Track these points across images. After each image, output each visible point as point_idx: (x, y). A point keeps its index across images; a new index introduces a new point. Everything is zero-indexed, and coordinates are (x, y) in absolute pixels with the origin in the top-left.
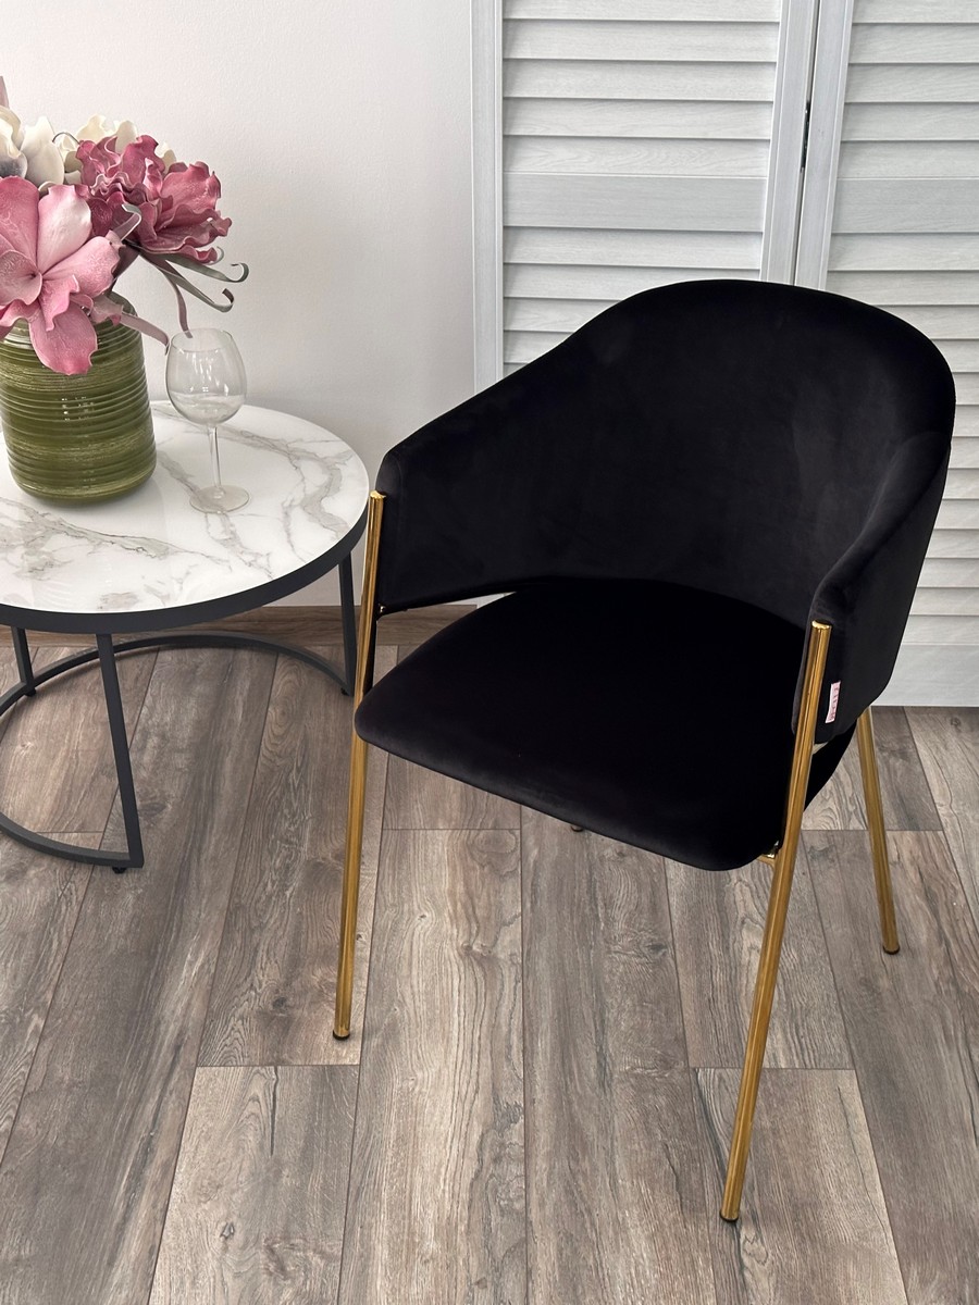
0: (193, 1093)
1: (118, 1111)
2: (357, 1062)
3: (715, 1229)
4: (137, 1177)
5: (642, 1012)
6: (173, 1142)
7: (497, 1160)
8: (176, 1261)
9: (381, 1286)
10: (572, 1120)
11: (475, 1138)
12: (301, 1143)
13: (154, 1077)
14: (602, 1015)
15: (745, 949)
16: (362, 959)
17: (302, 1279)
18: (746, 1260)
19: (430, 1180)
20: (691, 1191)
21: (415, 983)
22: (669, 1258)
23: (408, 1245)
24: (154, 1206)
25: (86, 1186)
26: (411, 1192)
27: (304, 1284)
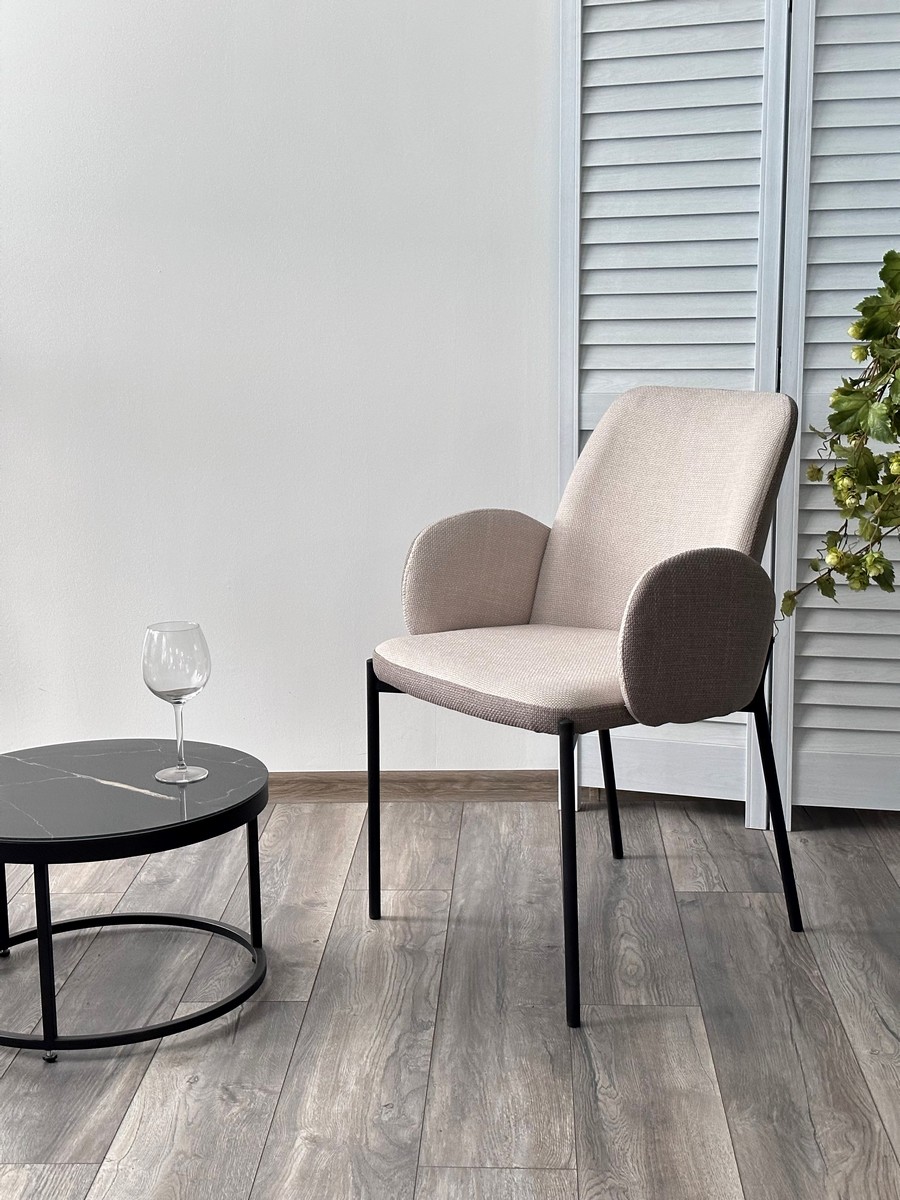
2: (307, 1000)
3: (578, 1081)
7: (408, 1048)
9: (309, 1106)
12: (256, 1038)
13: (146, 1008)
14: (503, 979)
15: (622, 947)
16: (318, 952)
17: (248, 1103)
18: (600, 1096)
19: (356, 1056)
20: (562, 1063)
21: (358, 963)
22: (539, 1095)
23: (334, 1087)
24: (138, 1068)
26: (340, 1061)
27: (249, 1105)
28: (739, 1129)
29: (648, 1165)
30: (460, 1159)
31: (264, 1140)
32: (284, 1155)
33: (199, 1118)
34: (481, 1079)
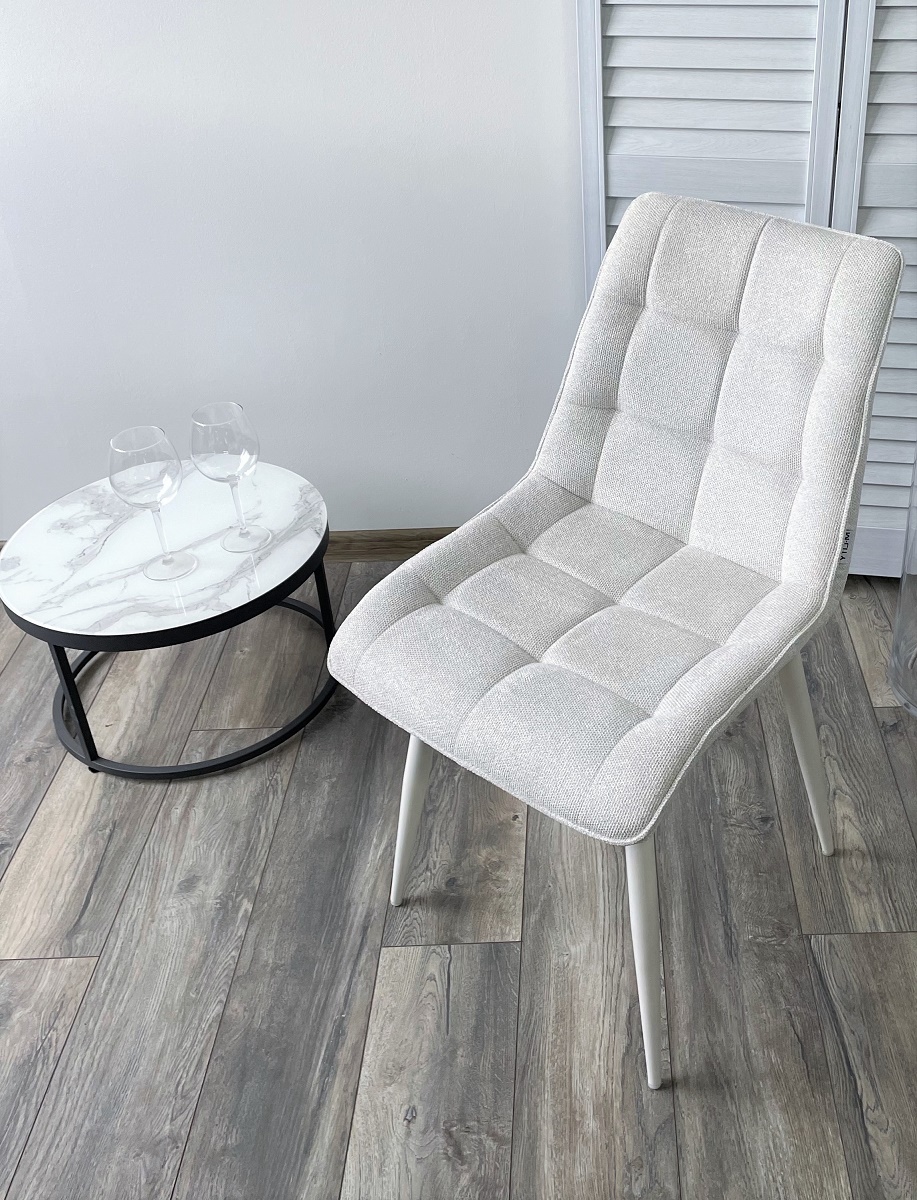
0: (379, 974)
1: (315, 991)
2: (519, 938)
3: (839, 1096)
4: (330, 1060)
5: (759, 882)
6: (362, 1021)
8: (365, 1147)
9: (548, 1170)
11: (624, 1013)
12: (473, 1022)
13: (345, 960)
14: (724, 886)
16: (519, 839)
17: (477, 1163)
18: (869, 1127)
19: (586, 1055)
20: (815, 1058)
21: (564, 860)
23: (570, 1125)
24: (346, 1090)
25: (286, 1071)
26: (571, 1069)
27: (480, 1168)
34: (733, 1098)
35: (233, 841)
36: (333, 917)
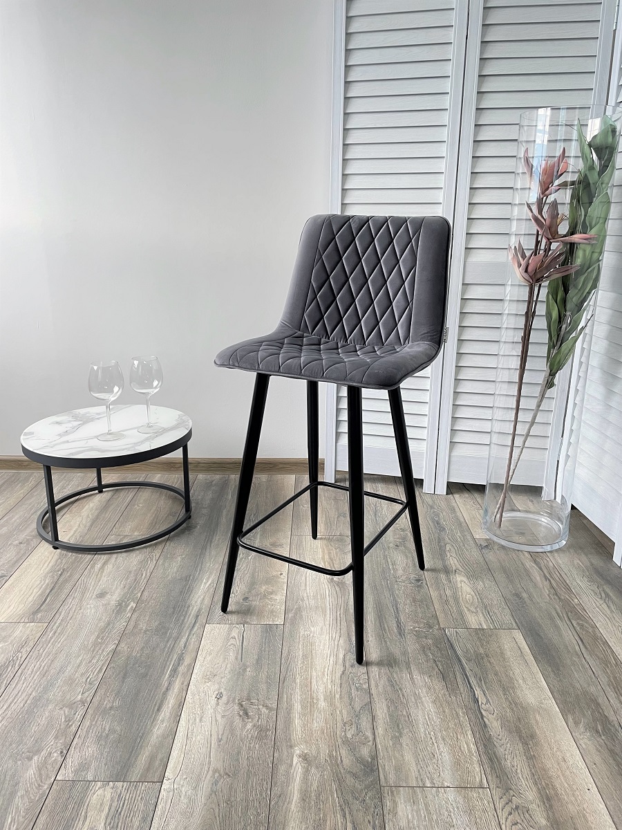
0: (204, 635)
1: (168, 641)
2: (283, 622)
3: (465, 698)
4: (175, 671)
5: (415, 605)
6: (194, 655)
7: (352, 666)
8: (192, 709)
9: (298, 723)
10: (388, 649)
11: (341, 656)
12: (256, 657)
13: (185, 628)
14: (396, 606)
16: (284, 583)
17: (257, 719)
18: (482, 711)
19: (320, 674)
20: (451, 681)
21: (308, 591)
22: (444, 712)
23: (310, 704)
24: (182, 684)
25: (149, 674)
26: (311, 680)
27: (258, 721)
28: (581, 742)
29: (536, 784)
30: (407, 778)
31: (272, 758)
32: (288, 772)
33: (225, 735)
34: (403, 695)
35: (127, 579)
36: (179, 612)
